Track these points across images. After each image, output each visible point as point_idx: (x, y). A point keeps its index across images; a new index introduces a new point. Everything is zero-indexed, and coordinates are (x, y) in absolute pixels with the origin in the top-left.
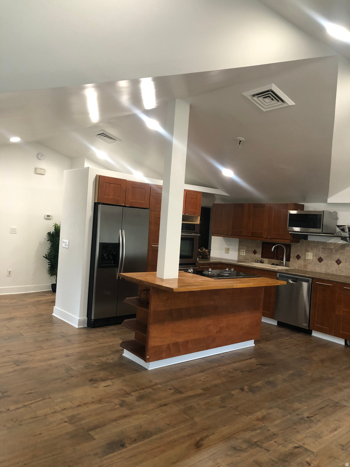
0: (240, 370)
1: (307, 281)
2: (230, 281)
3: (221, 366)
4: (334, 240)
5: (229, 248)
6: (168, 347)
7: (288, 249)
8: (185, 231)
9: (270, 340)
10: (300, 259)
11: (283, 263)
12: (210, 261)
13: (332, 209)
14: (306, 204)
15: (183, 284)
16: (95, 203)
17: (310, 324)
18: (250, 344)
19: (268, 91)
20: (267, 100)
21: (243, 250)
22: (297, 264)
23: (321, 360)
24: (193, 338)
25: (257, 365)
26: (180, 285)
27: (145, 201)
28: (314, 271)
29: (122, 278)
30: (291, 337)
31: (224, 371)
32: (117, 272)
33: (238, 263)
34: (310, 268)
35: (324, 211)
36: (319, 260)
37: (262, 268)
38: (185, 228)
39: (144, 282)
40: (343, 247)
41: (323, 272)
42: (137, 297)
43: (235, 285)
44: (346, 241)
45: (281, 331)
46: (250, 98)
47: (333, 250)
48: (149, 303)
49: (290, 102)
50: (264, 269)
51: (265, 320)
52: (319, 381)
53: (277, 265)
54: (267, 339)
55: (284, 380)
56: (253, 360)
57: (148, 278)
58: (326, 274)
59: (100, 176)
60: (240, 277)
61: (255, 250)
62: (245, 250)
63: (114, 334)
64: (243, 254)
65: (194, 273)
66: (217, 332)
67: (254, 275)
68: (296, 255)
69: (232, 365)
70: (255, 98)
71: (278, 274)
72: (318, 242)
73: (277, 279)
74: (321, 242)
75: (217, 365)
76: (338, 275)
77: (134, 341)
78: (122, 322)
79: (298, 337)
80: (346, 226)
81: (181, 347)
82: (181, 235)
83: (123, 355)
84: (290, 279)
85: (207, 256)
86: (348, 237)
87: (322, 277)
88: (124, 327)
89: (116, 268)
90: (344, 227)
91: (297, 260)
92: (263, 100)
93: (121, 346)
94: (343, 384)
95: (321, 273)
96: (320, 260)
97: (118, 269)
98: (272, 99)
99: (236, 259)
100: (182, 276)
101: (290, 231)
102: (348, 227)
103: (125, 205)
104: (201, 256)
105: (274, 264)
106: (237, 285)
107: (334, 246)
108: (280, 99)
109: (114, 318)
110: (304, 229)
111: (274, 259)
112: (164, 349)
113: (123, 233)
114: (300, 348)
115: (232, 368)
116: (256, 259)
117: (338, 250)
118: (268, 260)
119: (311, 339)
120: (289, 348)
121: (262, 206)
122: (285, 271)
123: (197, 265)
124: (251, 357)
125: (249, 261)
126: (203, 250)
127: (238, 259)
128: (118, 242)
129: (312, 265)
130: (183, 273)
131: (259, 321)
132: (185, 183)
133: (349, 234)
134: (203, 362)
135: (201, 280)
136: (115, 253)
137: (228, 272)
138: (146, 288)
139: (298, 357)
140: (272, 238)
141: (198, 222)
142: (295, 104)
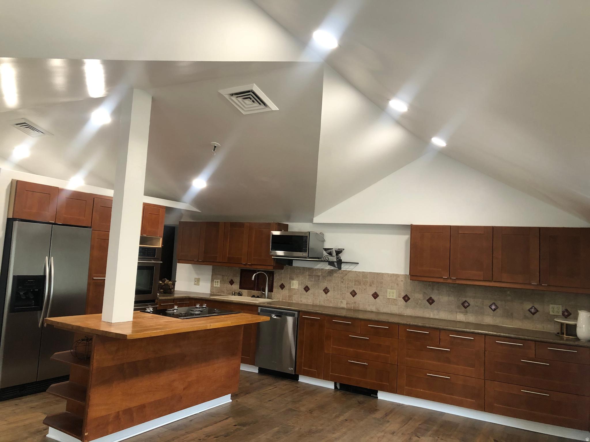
0: (214, 435)
1: (292, 315)
2: (201, 320)
3: (189, 434)
4: (321, 266)
5: (199, 279)
6: (117, 416)
7: (271, 277)
8: (144, 257)
9: (250, 393)
10: (284, 288)
11: (265, 294)
12: (174, 296)
13: (318, 230)
14: (290, 224)
15: (140, 329)
16: (8, 220)
17: (296, 367)
18: (226, 400)
19: (249, 92)
20: (248, 101)
21: (217, 281)
22: (281, 295)
23: (310, 410)
24: (152, 400)
25: (235, 425)
26: (136, 329)
27: (85, 217)
28: (300, 302)
29: (47, 325)
30: (275, 386)
31: (194, 440)
32: (40, 317)
33: (211, 297)
34: (296, 299)
35: (309, 233)
36: (305, 289)
37: (241, 302)
38: (144, 253)
39: (83, 328)
40: (331, 272)
41: (310, 304)
42: (72, 351)
43: (209, 325)
44: (334, 266)
45: (263, 380)
46: (227, 97)
47: (321, 277)
48: (90, 358)
49: (273, 107)
50: (243, 303)
51: (244, 368)
52: (308, 435)
53: (258, 297)
54: (246, 392)
56: (231, 420)
57: (89, 322)
58: (313, 306)
59: (17, 181)
60: (215, 314)
61: (232, 280)
62: (219, 281)
63: (32, 408)
64: (218, 285)
65: (154, 313)
66: (184, 389)
67: (231, 311)
68: (280, 284)
69: (204, 429)
70: (234, 98)
71: (260, 308)
72: (304, 268)
73: (259, 314)
74: (307, 268)
75: (183, 432)
76: (326, 306)
77: (66, 414)
78: (47, 389)
79: (283, 385)
80: (334, 250)
81: (135, 414)
82: (138, 262)
83: (47, 436)
84: (273, 313)
85: (171, 289)
86: (335, 262)
87: (310, 309)
88: (51, 396)
89: (39, 312)
90: (331, 250)
91: (281, 290)
92: (242, 101)
93: (44, 423)
94: (334, 436)
95: (307, 305)
96: (307, 289)
97: (41, 312)
98: (253, 101)
99: (208, 292)
100: (138, 318)
101: (273, 255)
102: (335, 251)
103: (55, 222)
104: (162, 290)
105: (254, 296)
106: (211, 324)
107: (321, 272)
108: (262, 102)
109: (32, 383)
110: (289, 253)
111: (255, 290)
112: (110, 420)
113: (50, 261)
114: (286, 399)
115: (204, 435)
116: (233, 291)
117: (326, 276)
118: (248, 292)
119: (298, 386)
120: (272, 399)
121: (241, 225)
122: (267, 304)
123: (157, 302)
124: (228, 417)
125: (224, 294)
126: (165, 282)
127: (211, 292)
128: (42, 274)
129: (298, 296)
130: (139, 314)
131: (237, 370)
132: (144, 195)
133: (337, 258)
134: (166, 431)
135: (164, 322)
136: (37, 290)
137: (199, 309)
138: (86, 337)
139: (283, 410)
140: (252, 265)
141: (159, 244)
142: (278, 110)
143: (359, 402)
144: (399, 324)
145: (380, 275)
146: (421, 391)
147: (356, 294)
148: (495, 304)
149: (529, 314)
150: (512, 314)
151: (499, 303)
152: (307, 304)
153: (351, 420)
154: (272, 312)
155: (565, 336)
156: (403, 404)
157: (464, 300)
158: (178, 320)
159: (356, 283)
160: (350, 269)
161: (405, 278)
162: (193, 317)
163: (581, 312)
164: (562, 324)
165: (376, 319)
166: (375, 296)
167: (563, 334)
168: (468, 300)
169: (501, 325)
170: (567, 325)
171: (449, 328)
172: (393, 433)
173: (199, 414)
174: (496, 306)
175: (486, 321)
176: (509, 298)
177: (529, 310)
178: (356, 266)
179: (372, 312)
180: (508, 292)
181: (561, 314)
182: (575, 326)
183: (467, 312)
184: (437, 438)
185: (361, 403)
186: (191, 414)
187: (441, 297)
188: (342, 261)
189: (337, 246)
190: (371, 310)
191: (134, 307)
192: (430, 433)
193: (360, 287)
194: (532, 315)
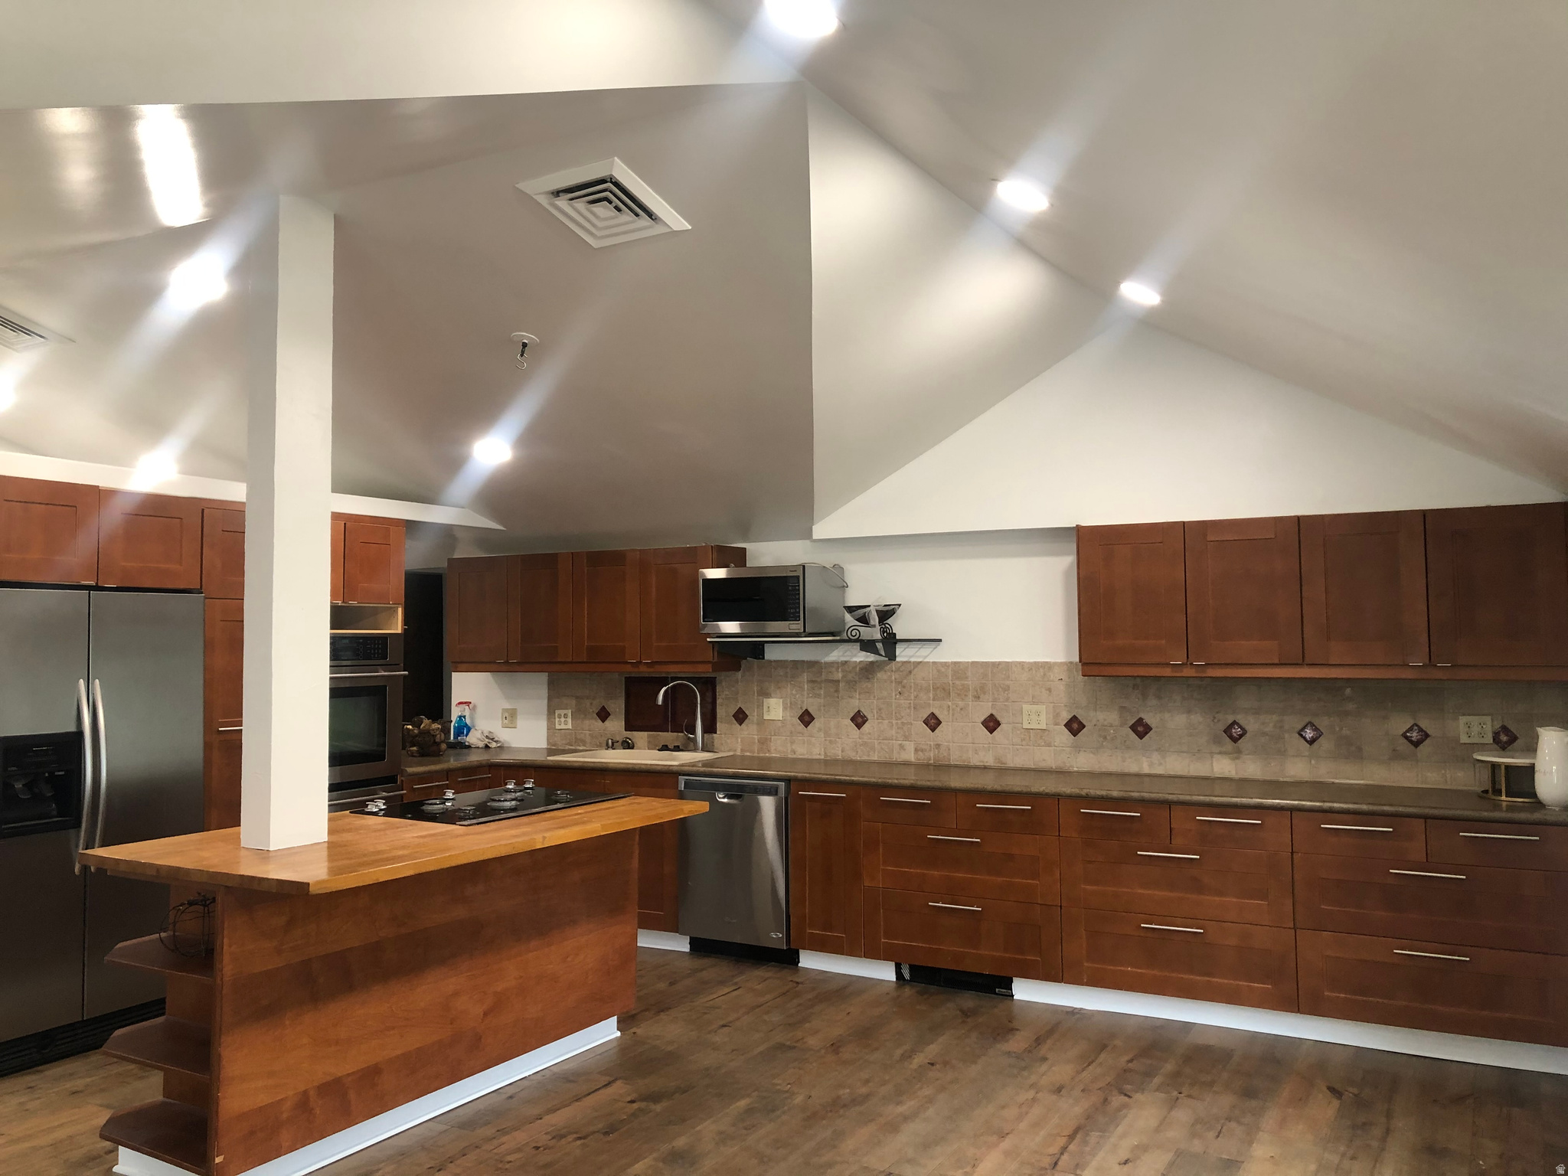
0: (575, 1133)
1: (772, 792)
2: (518, 826)
3: (507, 1133)
4: (841, 653)
5: (515, 711)
6: (303, 1104)
7: (709, 694)
8: (348, 663)
9: (668, 1009)
10: (746, 721)
11: (694, 740)
12: (448, 761)
13: (827, 558)
14: (750, 547)
15: (348, 862)
17: (790, 930)
18: (606, 1032)
19: (603, 181)
20: (601, 209)
21: (563, 712)
22: (740, 740)
23: (832, 1045)
24: (399, 1052)
25: (632, 1102)
26: (336, 864)
27: (180, 564)
28: (790, 756)
29: (98, 870)
30: (736, 984)
31: (519, 1150)
32: (77, 847)
33: (549, 758)
34: (779, 748)
35: (804, 566)
36: (801, 718)
37: (630, 766)
38: (346, 651)
39: (187, 871)
40: (868, 670)
41: (818, 757)
42: (163, 935)
44: (876, 652)
45: (702, 970)
46: (544, 201)
47: (844, 684)
48: (213, 949)
49: (674, 220)
50: (637, 767)
51: (649, 940)
52: (830, 1114)
53: (677, 749)
54: (660, 1007)
55: (723, 1138)
56: (619, 1088)
57: (205, 854)
58: (827, 762)
60: (559, 806)
61: (603, 708)
62: (569, 712)
63: (74, 1093)
64: (566, 723)
65: (388, 813)
66: (485, 1014)
67: (602, 794)
68: (733, 710)
69: (547, 1118)
70: (562, 202)
71: (682, 779)
72: (796, 664)
73: (681, 796)
74: (803, 661)
75: (489, 1131)
76: (860, 762)
77: (163, 1104)
78: (104, 1042)
79: (759, 981)
80: (872, 608)
81: (352, 1095)
82: (331, 678)
83: (115, 1169)
84: (719, 791)
85: (438, 744)
86: (878, 641)
87: (820, 772)
88: (113, 1060)
89: (72, 832)
90: (864, 610)
91: (737, 725)
92: (588, 210)
93: (103, 1137)
94: (900, 1109)
95: (809, 762)
96: (806, 718)
97: (78, 836)
98: (618, 209)
99: (541, 743)
100: (344, 831)
101: (709, 635)
102: (877, 611)
103: (97, 583)
104: (415, 748)
105: (667, 746)
106: (547, 835)
107: (842, 671)
108: (640, 208)
109: (72, 1026)
110: (752, 626)
111: (668, 731)
112: (285, 1115)
113: (93, 690)
114: (766, 1017)
115: (546, 1134)
116: (609, 736)
117: (856, 682)
118: (649, 736)
119: (799, 980)
120: (731, 1022)
121: (615, 558)
122: (703, 766)
123: (402, 781)
124: (612, 1079)
125: (585, 748)
126: (422, 727)
127: (549, 743)
128: (72, 728)
129: (784, 738)
130: (347, 820)
131: (631, 951)
132: (332, 492)
133: (883, 631)
134: (441, 1133)
135: (417, 837)
136: (63, 773)
137: (513, 794)
138: (199, 894)
139: (761, 1048)
140: (653, 664)
141: (396, 626)
142: (690, 228)
143: (961, 1011)
144: (1058, 797)
145: (1000, 667)
146: (1128, 971)
147: (939, 723)
148: (1314, 725)
149: (1404, 746)
150: (1360, 749)
151: (1323, 723)
152: (810, 757)
153: (946, 1063)
154: (718, 787)
155: (1504, 798)
156: (1081, 1009)
157: (1230, 719)
158: (452, 830)
159: (938, 692)
160: (919, 657)
161: (1069, 670)
162: (497, 817)
163: (1545, 730)
164: (1494, 766)
165: (997, 787)
166: (991, 724)
167: (1499, 793)
168: (1240, 718)
169: (1333, 780)
170: (1509, 768)
171: (1195, 798)
172: (1059, 1090)
173: (531, 1077)
174: (1316, 729)
175: (1292, 773)
176: (1351, 706)
177: (1404, 736)
178: (935, 648)
179: (985, 768)
180: (1348, 691)
181: (1489, 739)
182: (1531, 769)
183: (1239, 752)
184: (1175, 1093)
185: (969, 1014)
186: (512, 1077)
187: (1167, 715)
188: (897, 638)
189: (880, 598)
190: (982, 764)
191: (329, 801)
192: (1157, 1080)
193: (950, 703)
194: (1413, 747)
